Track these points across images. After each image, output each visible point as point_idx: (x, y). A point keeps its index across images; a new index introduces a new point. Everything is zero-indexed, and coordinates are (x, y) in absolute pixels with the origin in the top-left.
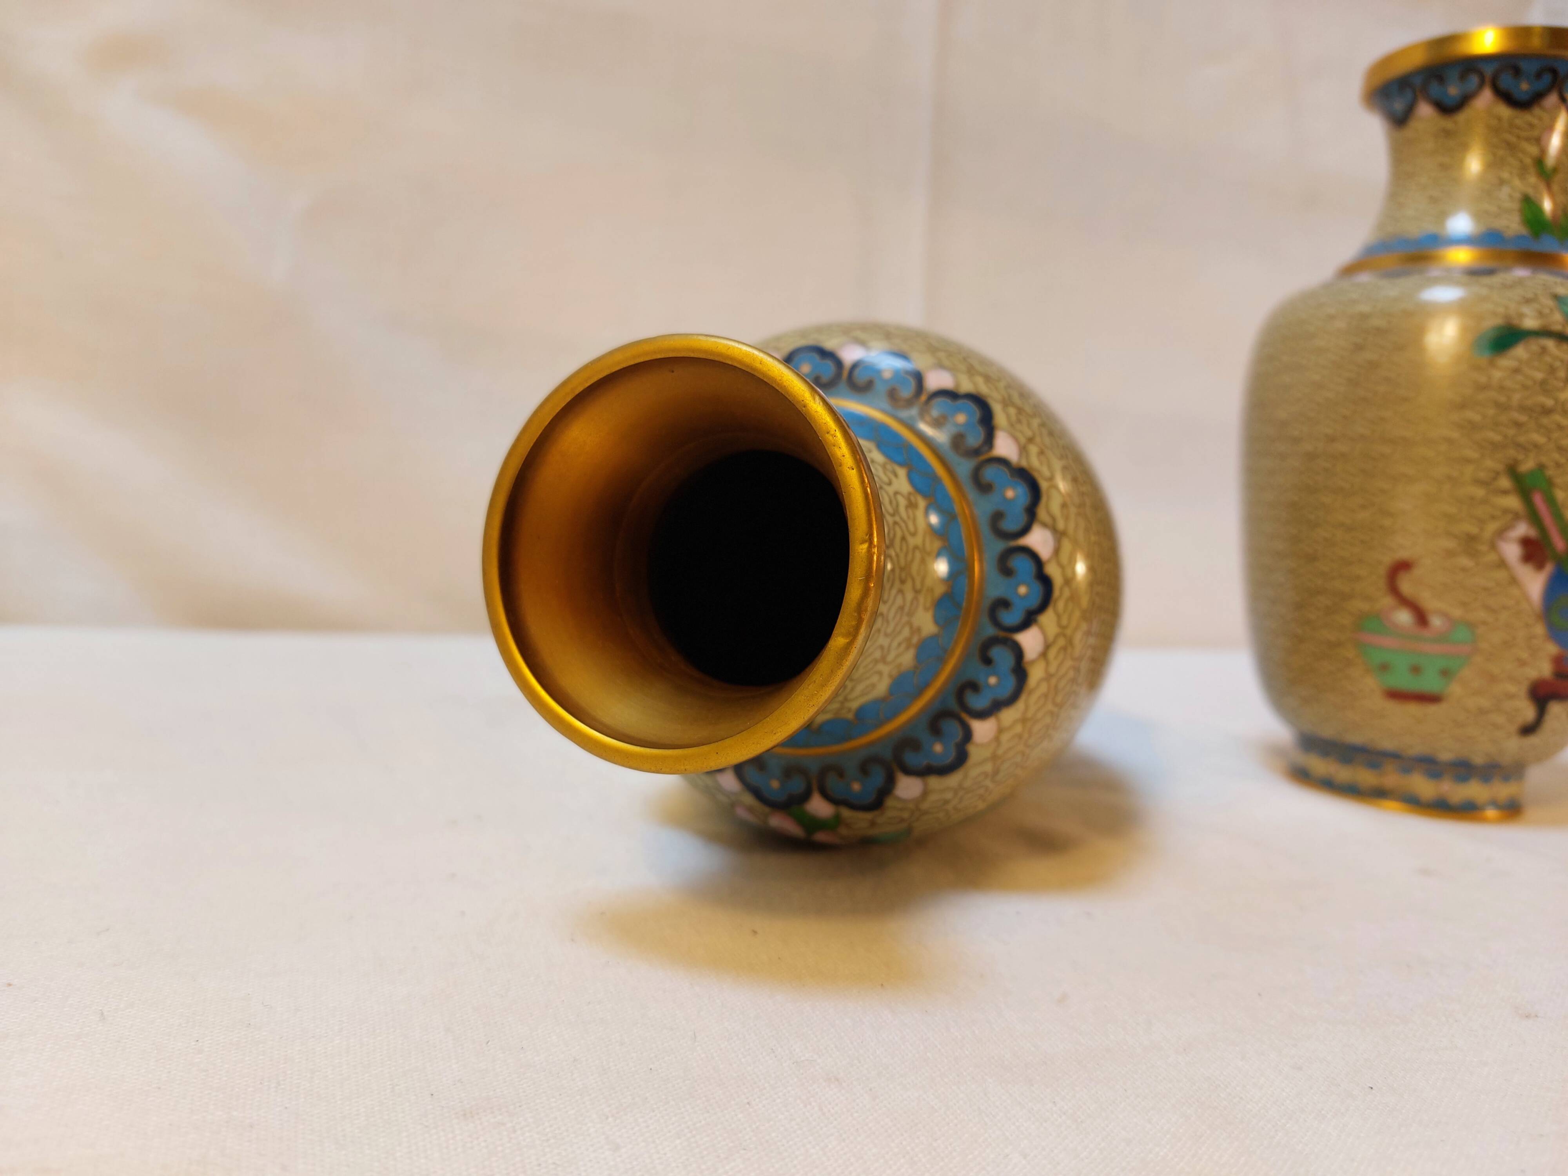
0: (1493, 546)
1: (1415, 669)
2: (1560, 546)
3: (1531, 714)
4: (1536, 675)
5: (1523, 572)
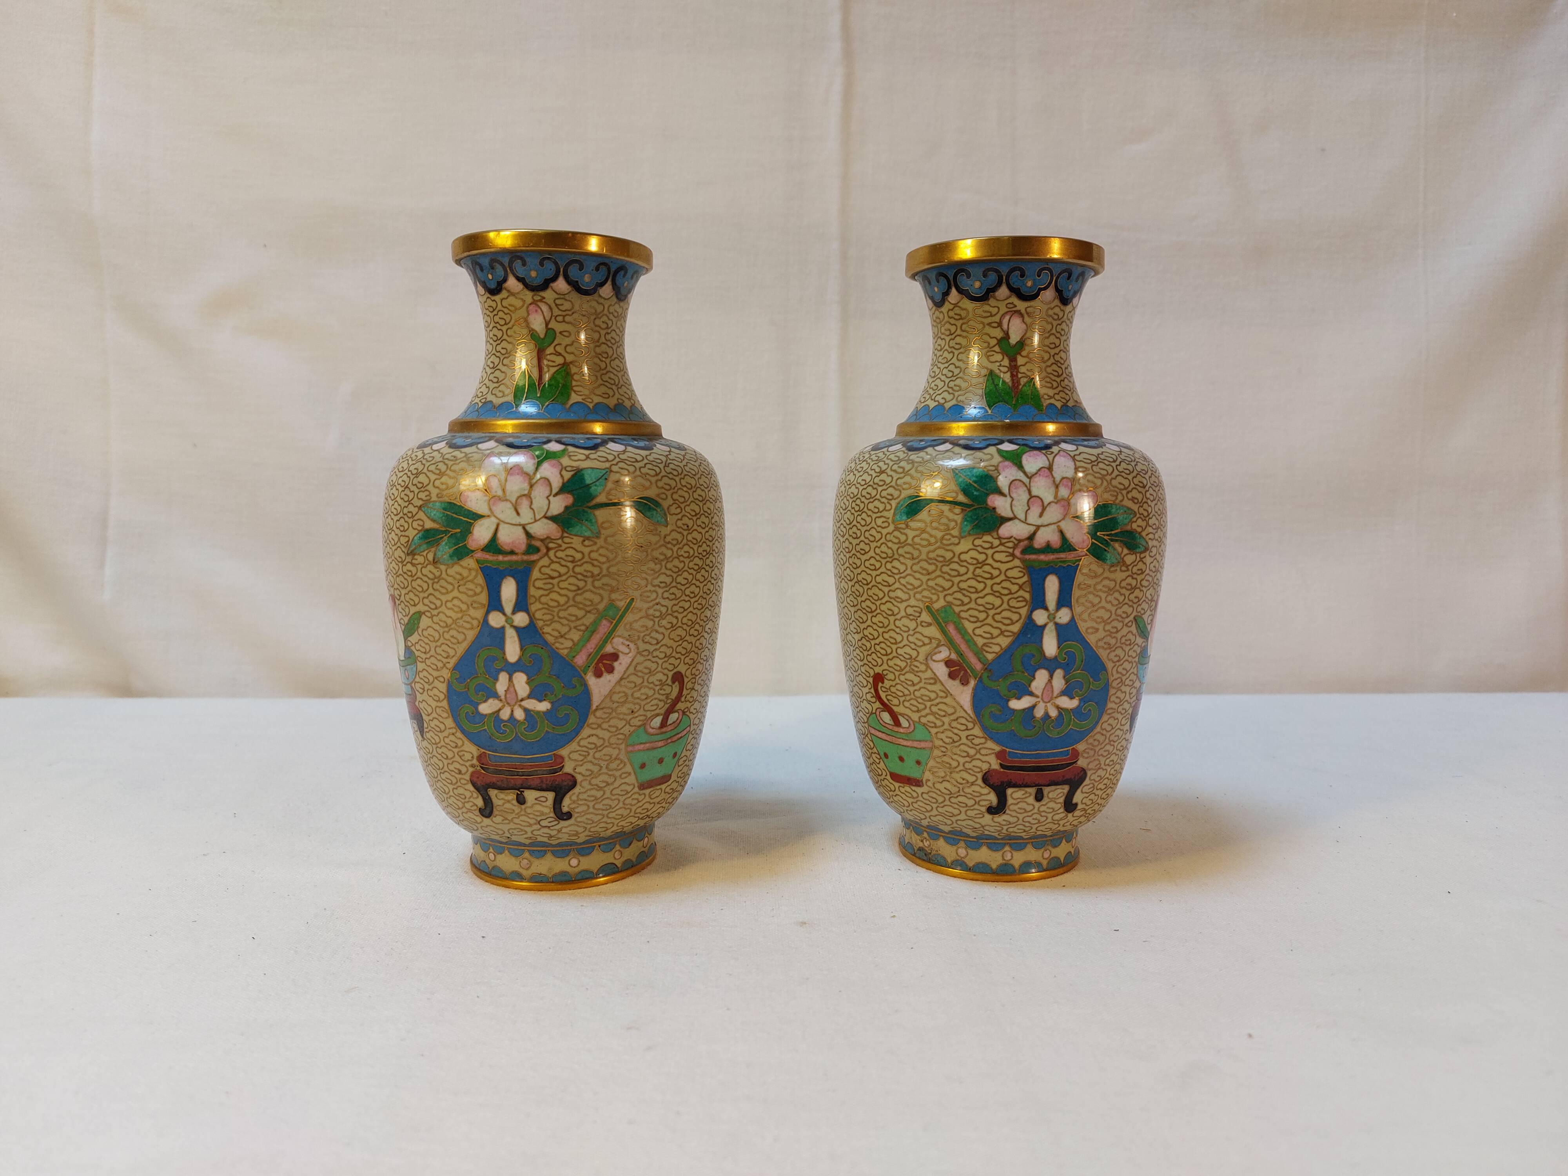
0: (928, 666)
1: (901, 759)
2: (979, 666)
3: (992, 798)
4: (985, 767)
5: (954, 686)
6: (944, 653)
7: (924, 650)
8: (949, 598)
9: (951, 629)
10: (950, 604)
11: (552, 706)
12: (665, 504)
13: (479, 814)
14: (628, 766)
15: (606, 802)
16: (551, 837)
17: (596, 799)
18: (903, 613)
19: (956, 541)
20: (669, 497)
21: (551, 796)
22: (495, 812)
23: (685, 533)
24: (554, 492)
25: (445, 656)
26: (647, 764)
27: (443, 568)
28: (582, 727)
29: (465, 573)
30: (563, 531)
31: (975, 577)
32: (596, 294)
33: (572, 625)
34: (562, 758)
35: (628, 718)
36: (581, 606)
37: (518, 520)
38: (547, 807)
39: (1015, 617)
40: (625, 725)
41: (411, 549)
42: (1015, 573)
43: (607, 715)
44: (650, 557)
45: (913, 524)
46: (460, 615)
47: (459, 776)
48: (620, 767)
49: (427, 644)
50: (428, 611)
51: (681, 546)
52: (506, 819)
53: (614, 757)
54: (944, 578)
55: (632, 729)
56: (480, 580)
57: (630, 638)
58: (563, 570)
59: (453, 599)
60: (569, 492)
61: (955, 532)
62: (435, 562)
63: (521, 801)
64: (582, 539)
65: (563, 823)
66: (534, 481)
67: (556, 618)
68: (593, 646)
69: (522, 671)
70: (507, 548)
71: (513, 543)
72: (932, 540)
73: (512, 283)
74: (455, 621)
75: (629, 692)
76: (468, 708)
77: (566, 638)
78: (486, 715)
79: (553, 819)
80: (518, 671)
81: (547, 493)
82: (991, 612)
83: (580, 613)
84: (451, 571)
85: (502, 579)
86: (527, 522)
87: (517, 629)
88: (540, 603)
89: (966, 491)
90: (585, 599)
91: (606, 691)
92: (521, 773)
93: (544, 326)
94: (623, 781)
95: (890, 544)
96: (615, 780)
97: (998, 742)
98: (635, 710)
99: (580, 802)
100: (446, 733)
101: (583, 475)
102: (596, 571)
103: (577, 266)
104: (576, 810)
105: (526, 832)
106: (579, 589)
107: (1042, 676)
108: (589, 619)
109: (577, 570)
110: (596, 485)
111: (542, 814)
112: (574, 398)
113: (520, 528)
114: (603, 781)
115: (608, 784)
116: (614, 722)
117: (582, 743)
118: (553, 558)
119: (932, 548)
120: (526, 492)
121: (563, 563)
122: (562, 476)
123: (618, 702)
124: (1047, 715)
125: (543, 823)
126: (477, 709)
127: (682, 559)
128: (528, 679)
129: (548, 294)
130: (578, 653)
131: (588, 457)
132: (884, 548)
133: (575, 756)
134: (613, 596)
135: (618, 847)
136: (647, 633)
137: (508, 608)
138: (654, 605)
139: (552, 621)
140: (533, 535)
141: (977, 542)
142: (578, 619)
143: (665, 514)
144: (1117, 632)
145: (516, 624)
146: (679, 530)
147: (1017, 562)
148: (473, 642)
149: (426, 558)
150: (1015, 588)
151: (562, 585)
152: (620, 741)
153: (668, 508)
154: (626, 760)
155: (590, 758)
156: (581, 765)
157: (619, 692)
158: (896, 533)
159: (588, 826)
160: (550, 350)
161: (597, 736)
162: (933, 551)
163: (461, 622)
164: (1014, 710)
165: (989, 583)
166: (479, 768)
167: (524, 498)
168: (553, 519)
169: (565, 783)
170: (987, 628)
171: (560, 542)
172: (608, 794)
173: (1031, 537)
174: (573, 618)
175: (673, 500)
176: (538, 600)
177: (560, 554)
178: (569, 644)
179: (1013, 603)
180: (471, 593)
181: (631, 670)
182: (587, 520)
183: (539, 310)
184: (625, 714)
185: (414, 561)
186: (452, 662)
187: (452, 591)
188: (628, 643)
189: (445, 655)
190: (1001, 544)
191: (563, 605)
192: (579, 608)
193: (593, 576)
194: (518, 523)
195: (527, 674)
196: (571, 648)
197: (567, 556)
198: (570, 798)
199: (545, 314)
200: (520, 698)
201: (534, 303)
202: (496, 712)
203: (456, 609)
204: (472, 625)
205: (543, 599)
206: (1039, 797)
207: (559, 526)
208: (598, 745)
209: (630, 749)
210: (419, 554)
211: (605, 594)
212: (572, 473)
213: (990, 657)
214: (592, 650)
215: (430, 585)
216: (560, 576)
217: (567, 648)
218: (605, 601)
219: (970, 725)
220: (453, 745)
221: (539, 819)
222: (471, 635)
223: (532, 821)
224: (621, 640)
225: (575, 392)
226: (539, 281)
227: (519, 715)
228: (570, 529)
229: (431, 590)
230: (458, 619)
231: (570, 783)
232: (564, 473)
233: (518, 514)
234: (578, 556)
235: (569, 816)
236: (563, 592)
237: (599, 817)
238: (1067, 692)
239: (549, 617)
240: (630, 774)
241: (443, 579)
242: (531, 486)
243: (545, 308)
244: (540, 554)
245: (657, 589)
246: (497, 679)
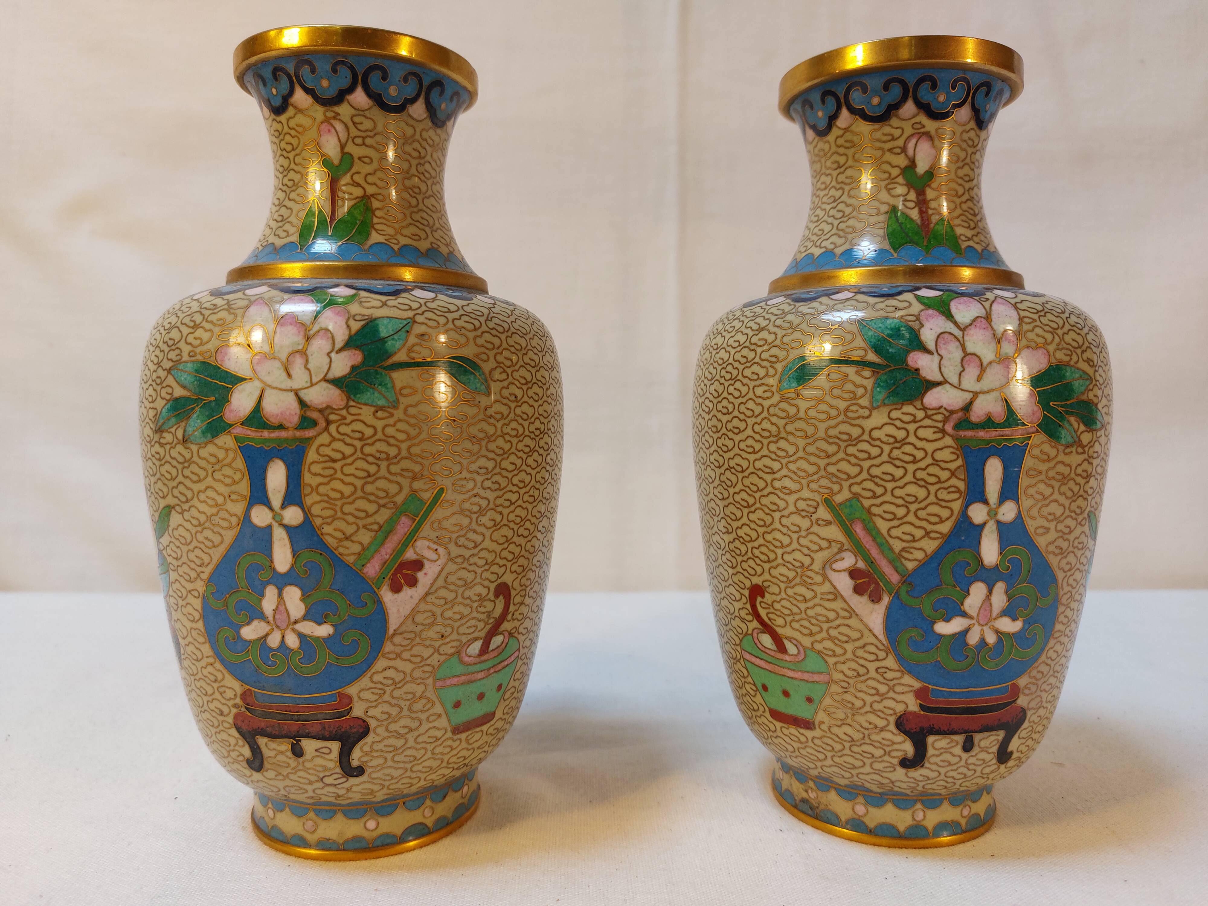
0: (825, 577)
1: (786, 694)
2: (895, 578)
3: (908, 748)
4: (900, 708)
5: (861, 603)
6: (848, 560)
7: (820, 557)
8: (856, 489)
9: (858, 529)
10: (857, 496)
11: (335, 630)
12: (486, 367)
13: (246, 766)
14: (438, 705)
15: (409, 752)
16: (338, 796)
17: (396, 749)
18: (792, 508)
19: (866, 413)
20: (492, 359)
21: (335, 746)
22: (266, 765)
23: (513, 405)
24: (338, 346)
25: (199, 564)
26: (463, 702)
27: (194, 448)
28: (375, 658)
29: (221, 454)
30: (348, 399)
31: (891, 460)
32: (404, 113)
33: (361, 523)
34: (350, 698)
35: (437, 644)
36: (372, 498)
37: (288, 384)
38: (331, 760)
39: (945, 513)
40: (433, 654)
41: (160, 424)
42: (945, 455)
43: (408, 642)
44: (465, 434)
45: (807, 393)
46: (214, 510)
47: (221, 718)
48: (426, 708)
49: (178, 547)
50: (178, 505)
51: (507, 421)
52: (280, 774)
53: (418, 695)
54: (849, 462)
55: (442, 658)
56: (240, 463)
57: (438, 541)
58: (348, 451)
59: (206, 489)
60: (358, 347)
61: (864, 402)
62: (185, 441)
63: (298, 752)
64: (373, 409)
65: (353, 781)
66: (312, 333)
67: (339, 514)
68: (389, 551)
69: (296, 585)
70: (274, 421)
71: (281, 414)
72: (833, 413)
73: (300, 97)
74: (209, 518)
75: (438, 611)
76: (228, 632)
77: (352, 541)
78: (250, 641)
79: (340, 776)
80: (290, 584)
81: (328, 348)
82: (913, 507)
83: (371, 508)
84: (204, 453)
85: (268, 462)
86: (300, 387)
87: (287, 527)
88: (318, 493)
89: (877, 349)
90: (377, 489)
91: (406, 610)
92: (296, 718)
93: (339, 149)
94: (431, 725)
95: (774, 419)
96: (421, 724)
97: (917, 677)
98: (446, 634)
99: (375, 754)
100: (203, 663)
101: (378, 325)
102: (393, 451)
103: (379, 73)
104: (370, 764)
105: (307, 791)
106: (369, 476)
107: (978, 590)
108: (383, 516)
109: (368, 450)
110: (393, 339)
111: (326, 769)
112: (375, 238)
113: (292, 395)
114: (404, 727)
115: (411, 730)
116: (416, 650)
117: (377, 678)
118: (334, 434)
119: (832, 423)
120: (300, 347)
121: (348, 440)
122: (348, 326)
123: (423, 624)
124: (983, 642)
125: (328, 780)
126: (238, 633)
127: (507, 438)
128: (303, 595)
129: (344, 110)
130: (369, 561)
131: (384, 304)
132: (766, 425)
133: (367, 695)
134: (416, 485)
135: (428, 802)
136: (462, 533)
137: (276, 501)
138: (470, 498)
139: (334, 518)
140: (309, 403)
141: (895, 414)
142: (368, 516)
143: (486, 381)
144: (1070, 532)
145: (286, 521)
146: (505, 401)
147: (948, 441)
148: (232, 546)
149: (175, 435)
150: (945, 475)
151: (348, 470)
152: (427, 675)
153: (490, 372)
154: (435, 699)
155: (387, 697)
156: (375, 707)
157: (425, 611)
158: (783, 405)
159: (387, 783)
160: (346, 179)
161: (396, 669)
162: (835, 427)
163: (216, 519)
164: (941, 636)
165: (911, 468)
166: (243, 709)
167: (298, 355)
168: (336, 382)
169: (354, 730)
170: (908, 528)
171: (344, 413)
172: (411, 743)
173: (967, 408)
174: (363, 515)
175: (497, 362)
176: (315, 489)
177: (344, 429)
178: (356, 548)
179: (943, 495)
180: (228, 481)
181: (440, 582)
182: (380, 385)
183: (333, 130)
184: (432, 639)
185: (162, 441)
186: (208, 571)
187: (206, 478)
188: (435, 547)
189: (198, 562)
190: (927, 417)
191: (349, 497)
192: (370, 501)
193: (388, 459)
194: (289, 388)
195: (301, 589)
196: (359, 554)
197: (352, 431)
198: (361, 749)
199: (340, 135)
200: (293, 619)
201: (327, 120)
202: (262, 638)
203: (210, 502)
204: (231, 523)
205: (322, 489)
206: (968, 747)
207: (343, 392)
208: (397, 680)
209: (439, 684)
210: (167, 431)
211: (405, 483)
212: (363, 323)
213: (910, 566)
214: (387, 557)
215: (180, 471)
216: (344, 457)
217: (354, 554)
218: (406, 491)
219: (882, 655)
220: (213, 678)
221: (321, 775)
222: (229, 536)
223: (313, 778)
224: (427, 543)
225: (376, 230)
226: (332, 92)
227: (292, 641)
228: (358, 396)
229: (180, 478)
230: (213, 515)
231: (361, 730)
232: (352, 323)
233: (289, 375)
234: (369, 432)
235: (360, 771)
236: (348, 479)
237: (400, 772)
238: (1009, 612)
239: (329, 513)
240: (439, 716)
241: (194, 462)
242: (308, 339)
243: (339, 127)
244: (318, 428)
245: (475, 476)
246: (262, 595)
